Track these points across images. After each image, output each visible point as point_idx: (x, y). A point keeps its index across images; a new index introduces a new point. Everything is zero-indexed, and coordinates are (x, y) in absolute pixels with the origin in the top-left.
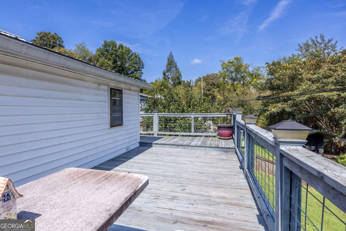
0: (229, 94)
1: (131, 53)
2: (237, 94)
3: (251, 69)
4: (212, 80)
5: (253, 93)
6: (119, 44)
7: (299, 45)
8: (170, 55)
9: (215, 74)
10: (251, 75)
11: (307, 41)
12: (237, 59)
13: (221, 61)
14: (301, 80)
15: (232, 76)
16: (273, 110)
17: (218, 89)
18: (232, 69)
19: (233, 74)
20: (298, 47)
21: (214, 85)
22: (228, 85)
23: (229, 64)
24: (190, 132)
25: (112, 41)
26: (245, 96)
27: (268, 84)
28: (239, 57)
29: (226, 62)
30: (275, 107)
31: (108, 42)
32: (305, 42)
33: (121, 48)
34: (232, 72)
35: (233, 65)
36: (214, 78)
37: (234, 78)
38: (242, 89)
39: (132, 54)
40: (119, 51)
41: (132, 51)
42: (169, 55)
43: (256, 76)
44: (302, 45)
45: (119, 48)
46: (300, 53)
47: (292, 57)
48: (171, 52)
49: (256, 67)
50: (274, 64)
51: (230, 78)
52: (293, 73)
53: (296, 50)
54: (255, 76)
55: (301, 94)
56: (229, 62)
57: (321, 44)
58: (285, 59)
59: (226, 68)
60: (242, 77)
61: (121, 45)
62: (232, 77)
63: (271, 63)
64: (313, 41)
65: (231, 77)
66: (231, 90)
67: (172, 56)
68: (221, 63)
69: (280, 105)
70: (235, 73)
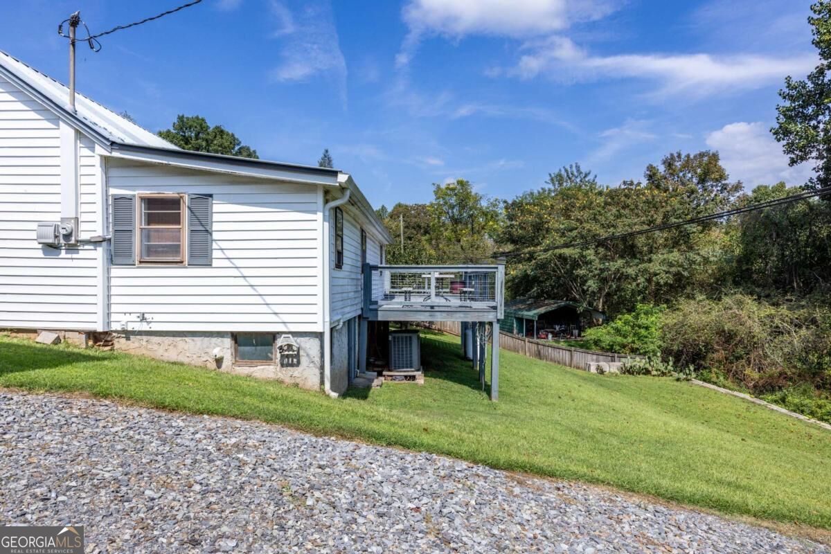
0: (448, 246)
1: (237, 148)
2: (462, 247)
3: (484, 204)
4: (416, 217)
5: (489, 245)
6: (214, 126)
7: (550, 175)
8: (325, 156)
9: (420, 206)
10: (485, 214)
11: (560, 170)
12: (461, 183)
13: (434, 184)
14: (548, 230)
15: (453, 212)
16: (512, 273)
17: (427, 237)
18: (453, 200)
19: (455, 210)
20: (548, 179)
21: (419, 227)
22: (446, 230)
23: (449, 192)
24: (424, 288)
25: (197, 118)
26: (475, 252)
27: (506, 233)
28: (465, 180)
29: (443, 186)
30: (516, 269)
31: (188, 118)
32: (557, 171)
33: (218, 137)
34: (452, 207)
35: (456, 195)
36: (419, 214)
37: (456, 217)
38: (470, 239)
39: (240, 148)
40: (215, 142)
41: (240, 142)
42: (322, 156)
43: (492, 217)
44: (553, 176)
45: (215, 137)
46: (552, 188)
47: (541, 191)
48: (327, 151)
49: (492, 201)
50: (514, 203)
51: (450, 217)
52: (536, 222)
53: (546, 182)
54: (490, 215)
55: (545, 251)
56: (447, 188)
57: (577, 177)
58: (532, 194)
59: (444, 199)
60: (471, 216)
61: (217, 128)
62: (453, 216)
63: (510, 202)
64: (566, 171)
65: (451, 214)
66: (453, 240)
67: (328, 159)
68: (434, 188)
69: (520, 266)
70: (457, 208)
